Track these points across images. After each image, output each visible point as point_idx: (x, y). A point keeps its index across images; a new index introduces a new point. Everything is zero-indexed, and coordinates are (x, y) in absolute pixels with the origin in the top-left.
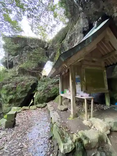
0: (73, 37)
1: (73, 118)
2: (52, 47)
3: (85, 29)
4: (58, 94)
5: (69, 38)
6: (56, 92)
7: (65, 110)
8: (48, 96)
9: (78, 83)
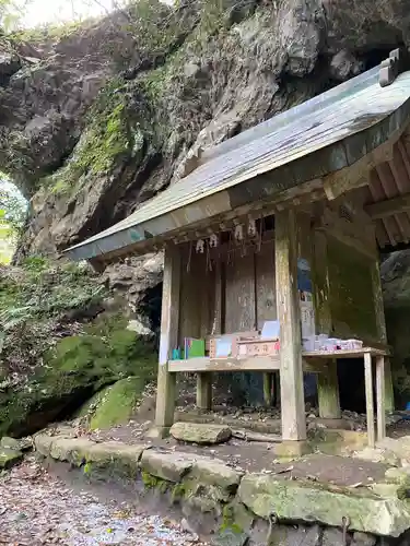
0: (217, 80)
1: (302, 455)
2: (57, 80)
3: (296, 69)
4: (102, 381)
5: (191, 69)
6: (90, 365)
7: (222, 442)
8: (37, 392)
9: (305, 293)
